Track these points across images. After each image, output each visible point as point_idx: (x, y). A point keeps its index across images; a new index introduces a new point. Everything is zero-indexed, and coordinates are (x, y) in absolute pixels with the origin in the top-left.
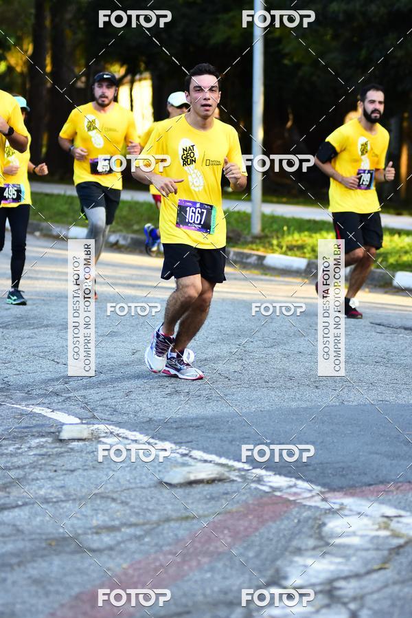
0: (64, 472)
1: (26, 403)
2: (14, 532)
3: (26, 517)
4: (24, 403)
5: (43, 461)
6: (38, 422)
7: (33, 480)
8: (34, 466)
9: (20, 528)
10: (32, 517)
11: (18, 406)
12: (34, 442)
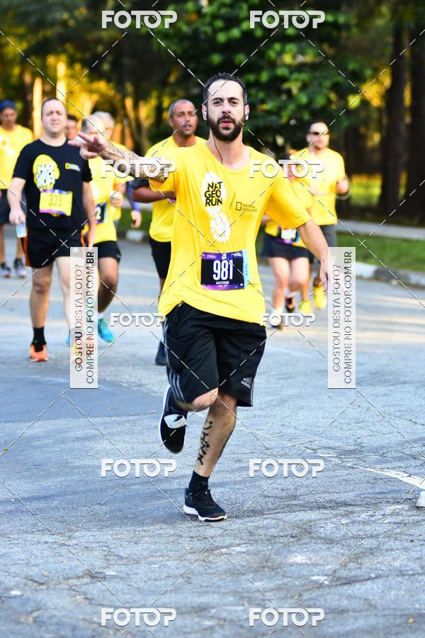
0: (422, 542)
1: (381, 466)
2: (366, 607)
3: (380, 591)
4: (378, 467)
5: (399, 530)
6: (394, 488)
7: (387, 550)
8: (388, 536)
9: (373, 602)
10: (386, 591)
11: (372, 470)
12: (389, 509)
